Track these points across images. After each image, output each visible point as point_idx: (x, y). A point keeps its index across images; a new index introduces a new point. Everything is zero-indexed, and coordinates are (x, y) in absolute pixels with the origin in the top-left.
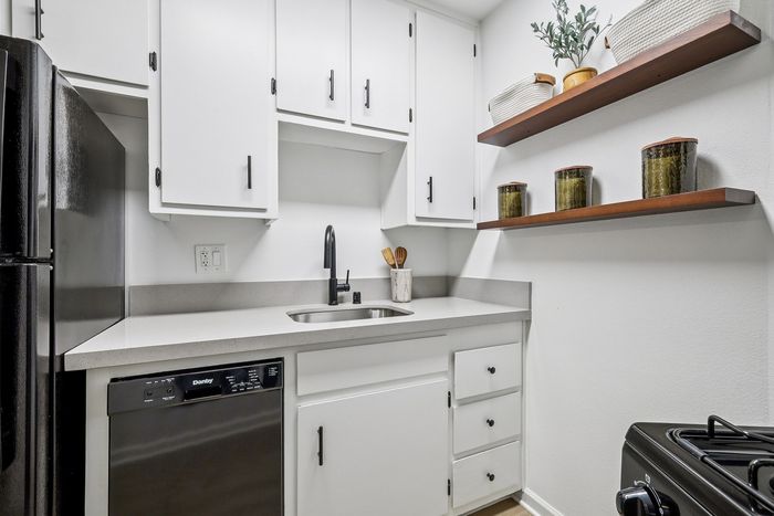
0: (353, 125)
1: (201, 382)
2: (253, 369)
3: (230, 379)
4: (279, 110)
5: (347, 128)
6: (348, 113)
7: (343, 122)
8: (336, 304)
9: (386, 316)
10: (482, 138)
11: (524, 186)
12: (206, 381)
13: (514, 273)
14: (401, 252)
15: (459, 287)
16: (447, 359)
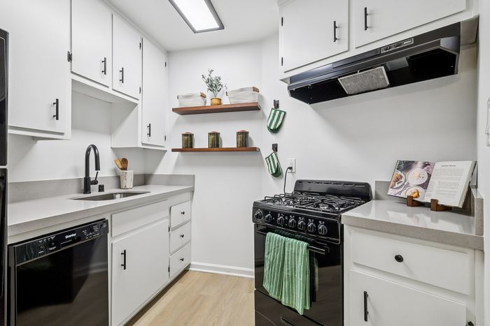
0: (114, 90)
1: (70, 236)
2: (95, 225)
3: (85, 232)
4: (72, 72)
5: (109, 91)
6: (110, 84)
7: (108, 87)
8: (90, 193)
9: (124, 197)
10: (174, 110)
11: (193, 135)
12: (72, 235)
13: (185, 171)
14: (124, 161)
15: (153, 180)
16: (168, 210)
